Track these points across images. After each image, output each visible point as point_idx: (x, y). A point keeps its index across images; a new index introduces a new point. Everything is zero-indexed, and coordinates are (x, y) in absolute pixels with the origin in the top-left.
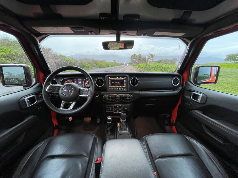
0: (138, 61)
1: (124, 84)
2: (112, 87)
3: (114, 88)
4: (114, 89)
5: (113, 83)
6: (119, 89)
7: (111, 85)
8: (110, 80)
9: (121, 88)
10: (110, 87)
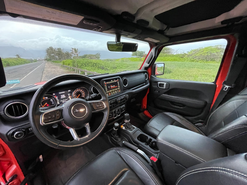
0: (59, 57)
1: (118, 86)
2: (110, 92)
3: (111, 92)
4: (111, 94)
5: (109, 87)
6: (115, 93)
7: (108, 90)
8: (106, 85)
9: (116, 90)
10: (107, 92)
